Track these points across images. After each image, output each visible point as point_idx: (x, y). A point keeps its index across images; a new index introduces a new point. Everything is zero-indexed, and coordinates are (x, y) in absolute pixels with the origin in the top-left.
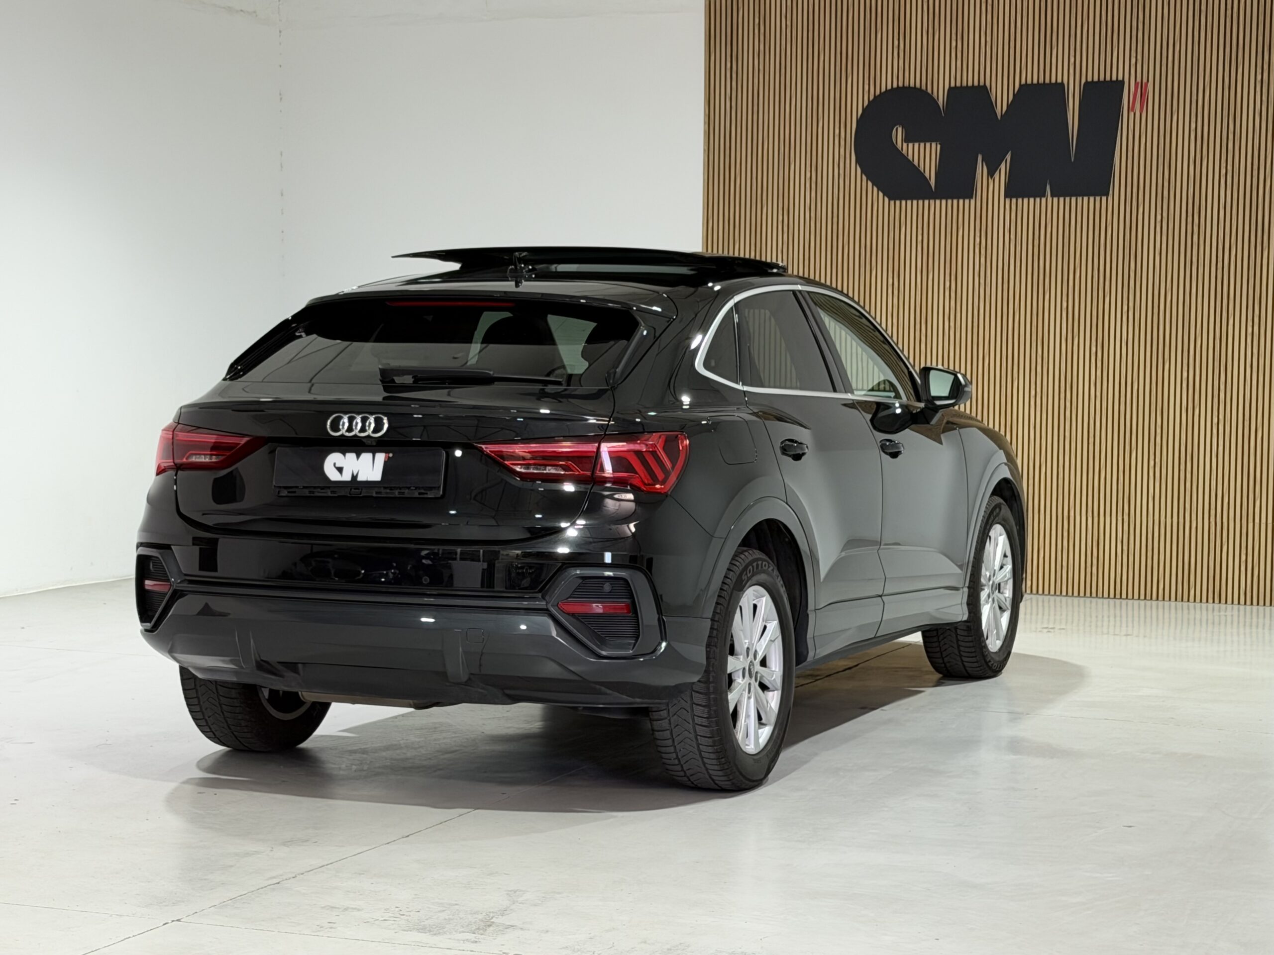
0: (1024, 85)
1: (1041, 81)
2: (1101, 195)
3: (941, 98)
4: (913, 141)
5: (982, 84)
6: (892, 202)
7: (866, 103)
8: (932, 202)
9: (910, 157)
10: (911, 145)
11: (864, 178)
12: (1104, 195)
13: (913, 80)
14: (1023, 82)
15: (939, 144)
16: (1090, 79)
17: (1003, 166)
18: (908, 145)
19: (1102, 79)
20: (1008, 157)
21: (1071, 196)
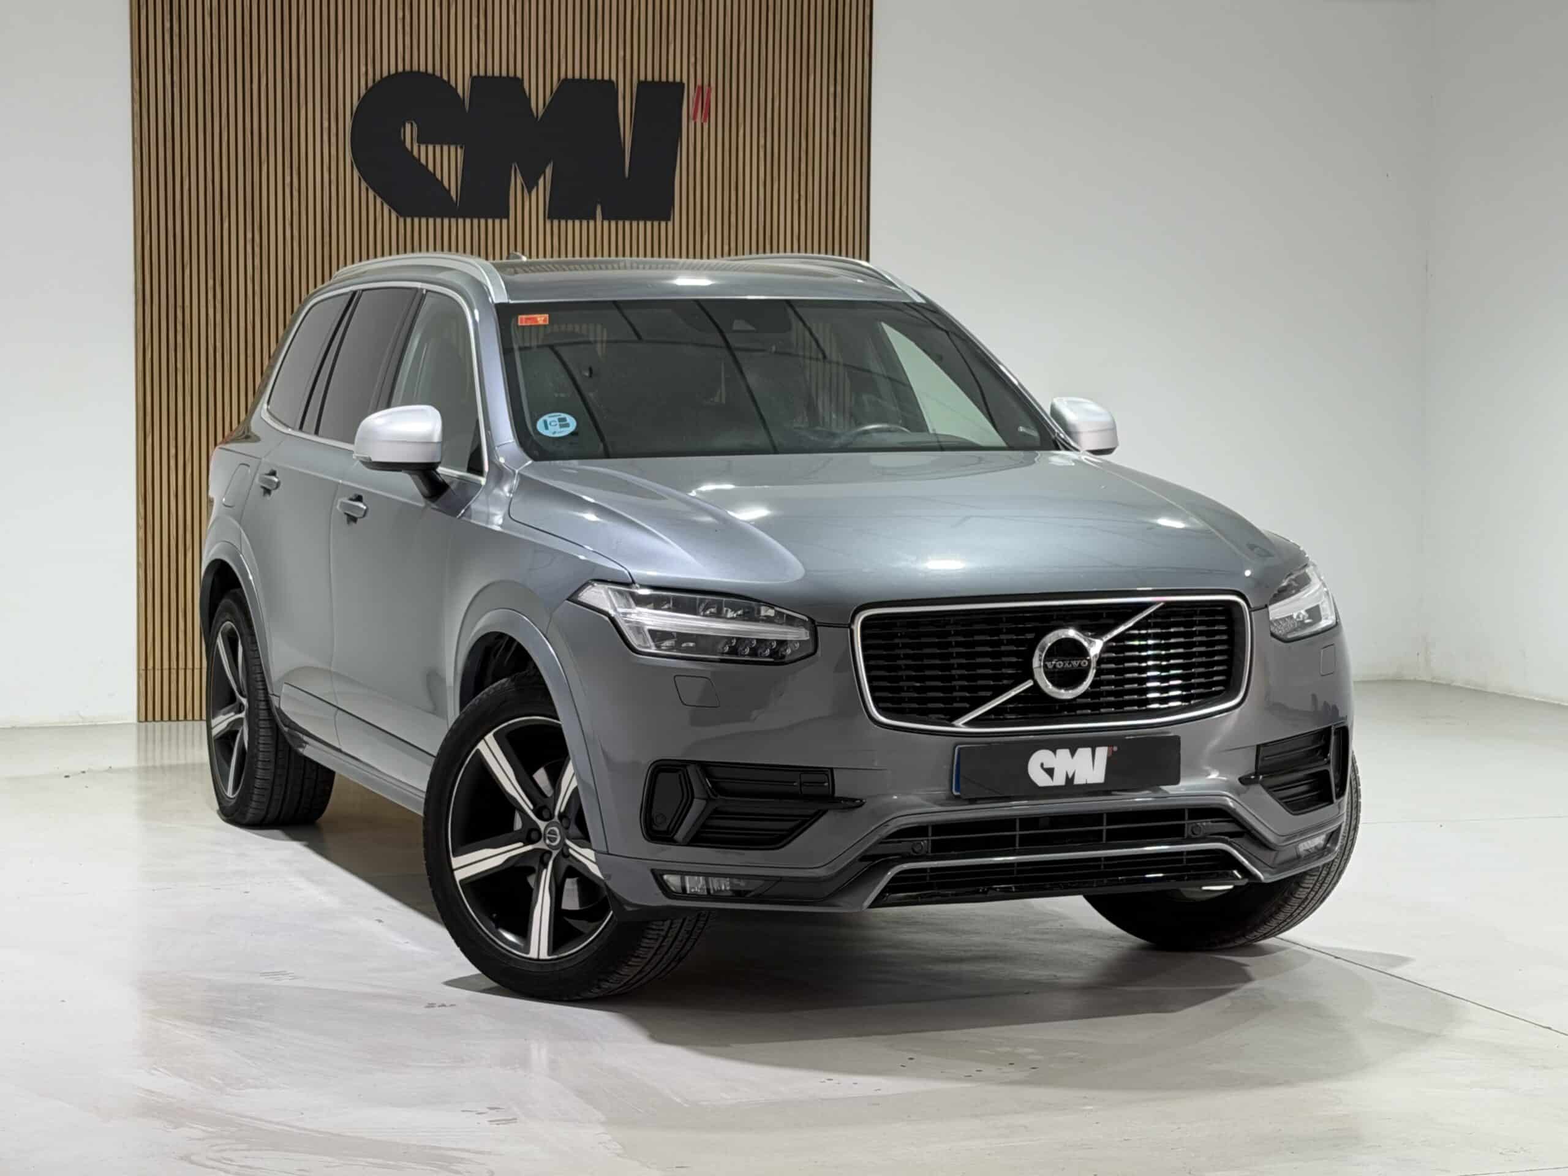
0: (563, 81)
1: (585, 76)
2: (660, 220)
3: (463, 87)
4: (427, 143)
5: (512, 74)
6: (401, 220)
7: (363, 91)
8: (453, 221)
9: (423, 161)
10: (423, 148)
11: (364, 185)
12: (663, 220)
13: (423, 63)
14: (563, 76)
15: (461, 147)
16: (642, 78)
17: (541, 182)
18: (419, 147)
19: (657, 79)
20: (549, 171)
21: (624, 219)
